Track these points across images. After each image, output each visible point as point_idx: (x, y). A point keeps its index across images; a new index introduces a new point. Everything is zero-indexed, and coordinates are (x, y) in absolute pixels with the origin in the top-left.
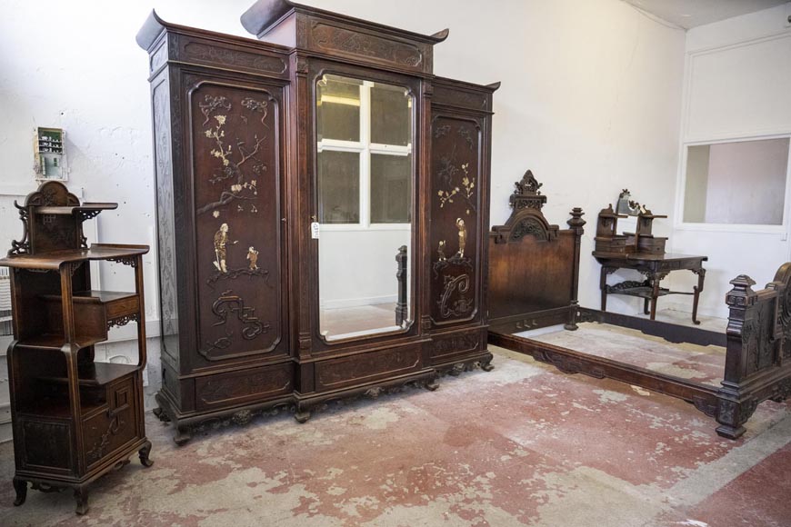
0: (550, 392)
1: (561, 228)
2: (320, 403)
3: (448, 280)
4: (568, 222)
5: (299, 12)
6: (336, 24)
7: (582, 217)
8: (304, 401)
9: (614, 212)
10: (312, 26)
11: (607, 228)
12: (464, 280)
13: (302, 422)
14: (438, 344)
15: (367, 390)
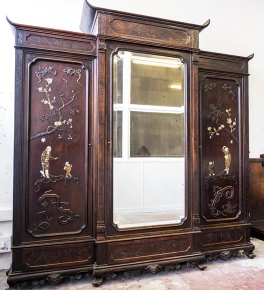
2: (111, 273)
3: (217, 190)
5: (101, 13)
6: (126, 19)
8: (98, 271)
10: (110, 21)
12: (230, 190)
13: (96, 286)
14: (209, 235)
15: (148, 266)
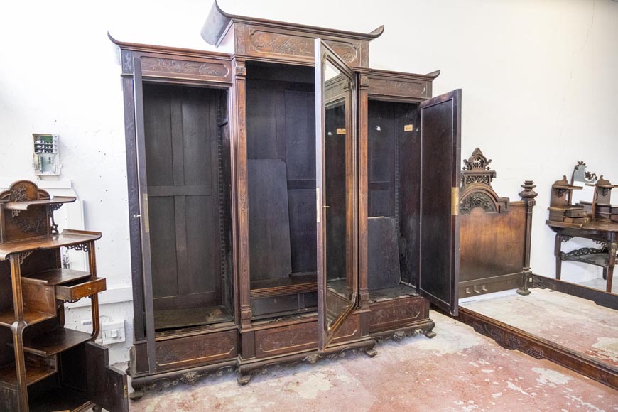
0: (486, 366)
1: (511, 201)
2: (260, 368)
4: (520, 194)
5: (237, 22)
6: (272, 30)
7: (534, 189)
8: (244, 367)
9: (569, 183)
10: (250, 34)
11: (560, 199)
13: (243, 384)
14: (379, 313)
15: (305, 357)
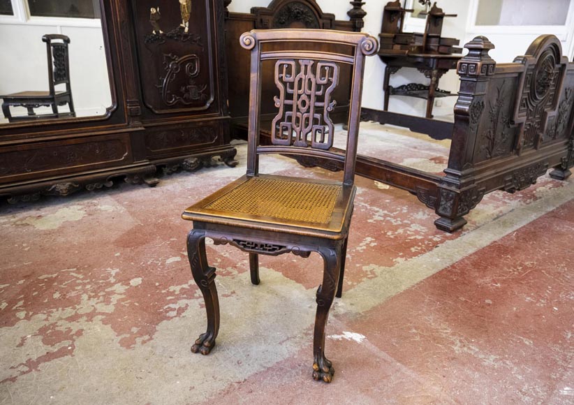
1: (337, 19)
3: (169, 60)
4: (349, 13)
7: (363, 7)
9: (402, 6)
11: (392, 24)
12: (192, 61)
15: (52, 185)
